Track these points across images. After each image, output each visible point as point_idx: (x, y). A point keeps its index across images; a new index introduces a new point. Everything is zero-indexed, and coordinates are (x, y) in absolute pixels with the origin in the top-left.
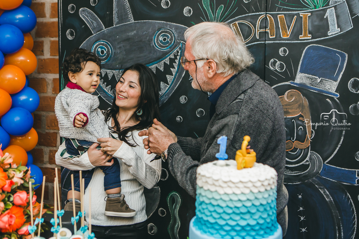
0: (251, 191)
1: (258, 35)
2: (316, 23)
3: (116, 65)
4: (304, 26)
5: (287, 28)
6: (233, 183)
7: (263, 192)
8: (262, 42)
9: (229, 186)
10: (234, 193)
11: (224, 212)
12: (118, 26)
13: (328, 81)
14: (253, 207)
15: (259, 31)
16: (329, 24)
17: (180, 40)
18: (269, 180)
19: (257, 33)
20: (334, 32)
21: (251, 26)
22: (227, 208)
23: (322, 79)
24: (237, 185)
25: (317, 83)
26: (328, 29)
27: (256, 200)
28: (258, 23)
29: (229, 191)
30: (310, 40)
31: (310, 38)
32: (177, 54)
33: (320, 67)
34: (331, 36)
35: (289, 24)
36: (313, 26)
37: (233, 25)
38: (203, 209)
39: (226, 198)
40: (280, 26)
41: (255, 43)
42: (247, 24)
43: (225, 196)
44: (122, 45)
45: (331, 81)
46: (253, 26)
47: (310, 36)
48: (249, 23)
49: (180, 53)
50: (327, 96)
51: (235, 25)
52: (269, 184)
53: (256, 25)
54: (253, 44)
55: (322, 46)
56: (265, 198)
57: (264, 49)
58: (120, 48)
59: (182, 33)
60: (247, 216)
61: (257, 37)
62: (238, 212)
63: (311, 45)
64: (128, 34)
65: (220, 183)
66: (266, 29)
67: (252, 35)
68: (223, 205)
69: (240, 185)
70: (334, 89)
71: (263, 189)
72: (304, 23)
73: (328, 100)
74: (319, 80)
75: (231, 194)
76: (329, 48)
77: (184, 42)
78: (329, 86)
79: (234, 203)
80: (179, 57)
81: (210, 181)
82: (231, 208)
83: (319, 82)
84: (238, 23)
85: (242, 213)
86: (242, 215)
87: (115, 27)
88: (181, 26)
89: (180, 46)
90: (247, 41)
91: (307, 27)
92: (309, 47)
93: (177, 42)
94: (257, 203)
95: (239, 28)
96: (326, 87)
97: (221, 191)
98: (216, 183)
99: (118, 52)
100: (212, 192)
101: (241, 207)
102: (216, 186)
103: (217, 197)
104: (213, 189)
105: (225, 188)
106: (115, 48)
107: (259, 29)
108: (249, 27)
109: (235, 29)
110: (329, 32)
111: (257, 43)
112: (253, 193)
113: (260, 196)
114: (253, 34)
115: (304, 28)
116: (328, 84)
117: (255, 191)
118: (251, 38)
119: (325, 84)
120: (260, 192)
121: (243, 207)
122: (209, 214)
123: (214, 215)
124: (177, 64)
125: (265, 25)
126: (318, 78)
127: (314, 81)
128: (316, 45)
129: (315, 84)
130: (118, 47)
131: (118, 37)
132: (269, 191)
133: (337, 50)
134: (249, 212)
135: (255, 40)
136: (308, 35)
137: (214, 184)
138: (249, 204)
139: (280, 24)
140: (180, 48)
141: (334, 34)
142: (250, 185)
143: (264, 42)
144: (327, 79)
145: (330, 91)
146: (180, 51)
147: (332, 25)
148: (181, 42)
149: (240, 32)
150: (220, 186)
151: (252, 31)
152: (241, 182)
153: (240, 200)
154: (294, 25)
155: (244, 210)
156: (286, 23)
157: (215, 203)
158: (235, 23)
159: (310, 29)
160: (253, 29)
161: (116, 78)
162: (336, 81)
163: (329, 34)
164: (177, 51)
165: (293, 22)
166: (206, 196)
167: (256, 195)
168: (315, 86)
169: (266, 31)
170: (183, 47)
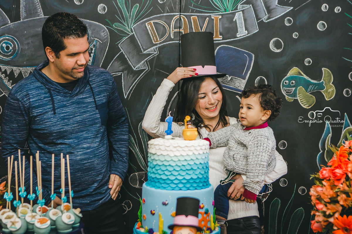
0: (193, 153)
1: (172, 34)
2: (226, 25)
3: (24, 62)
4: (215, 27)
5: (200, 29)
6: (181, 147)
7: (202, 154)
8: (177, 42)
9: (177, 150)
10: (181, 155)
11: (174, 170)
12: (25, 21)
13: (238, 79)
14: (195, 165)
15: (174, 30)
16: (238, 26)
17: (94, 37)
18: (205, 146)
19: (171, 33)
20: (242, 34)
21: (166, 26)
22: (176, 166)
23: (232, 78)
24: (184, 149)
25: (227, 81)
26: (237, 31)
27: (197, 160)
28: (173, 23)
29: (178, 154)
30: (221, 41)
31: (221, 39)
32: (91, 51)
33: (231, 66)
34: (239, 37)
35: (202, 25)
36: (224, 28)
37: (148, 24)
38: (157, 170)
39: (175, 159)
40: (193, 27)
41: (170, 42)
42: (162, 23)
43: (175, 157)
44: (30, 41)
45: (240, 79)
46: (167, 26)
47: (221, 37)
48: (164, 22)
49: (94, 50)
50: (237, 93)
51: (150, 24)
52: (205, 149)
53: (171, 25)
54: (168, 43)
55: (232, 47)
56: (203, 159)
57: (179, 48)
58: (28, 44)
59: (96, 30)
60: (191, 172)
61: (172, 36)
62: (184, 169)
63: (222, 46)
64: (37, 29)
65: (172, 148)
66: (180, 29)
67: (167, 35)
68: (173, 164)
69: (186, 149)
70: (242, 86)
71: (201, 152)
72: (215, 25)
73: (237, 96)
74: (229, 78)
75: (179, 156)
76: (238, 48)
77: (98, 40)
78: (238, 84)
79: (181, 162)
80: (93, 54)
81: (162, 148)
82: (179, 166)
83: (230, 81)
84: (153, 22)
85: (187, 170)
86: (187, 172)
87: (22, 22)
88: (95, 23)
89: (94, 43)
90: (162, 40)
91: (218, 29)
92: (220, 47)
93: (91, 39)
94: (198, 163)
95: (154, 27)
96: (236, 85)
97: (172, 154)
98: (168, 149)
99: (25, 48)
100: (164, 156)
101: (186, 165)
102: (168, 151)
103: (169, 159)
104: (165, 153)
105: (175, 151)
106: (22, 44)
107: (173, 29)
108: (164, 27)
109: (150, 28)
110: (238, 34)
111: (171, 42)
112: (195, 154)
113: (199, 157)
114: (168, 33)
115: (216, 29)
116: (237, 82)
117: (197, 153)
118: (166, 37)
119: (235, 82)
120: (199, 154)
121: (188, 165)
122: (162, 173)
123: (166, 173)
124: (91, 62)
125: (179, 25)
126: (229, 77)
127: (225, 79)
128: (226, 46)
129: (226, 82)
130: (26, 42)
131: (25, 32)
132: (205, 154)
133: (245, 51)
134: (192, 169)
135: (170, 39)
136: (219, 36)
137: (166, 150)
138: (192, 163)
139: (194, 25)
140: (94, 45)
141: (242, 36)
142: (193, 148)
143: (179, 42)
144: (236, 78)
145: (240, 88)
146: (94, 49)
147: (241, 28)
148: (95, 39)
149: (156, 31)
150: (171, 150)
151: (166, 30)
152: (186, 146)
153: (186, 160)
154: (206, 26)
155: (189, 167)
156: (199, 24)
157: (167, 164)
158: (150, 23)
159: (221, 31)
160: (168, 29)
161: (24, 76)
162: (244, 79)
163: (238, 36)
164: (91, 48)
165: (206, 24)
166: (159, 160)
167: (197, 156)
168: (226, 84)
169: (181, 31)
170: (97, 45)
